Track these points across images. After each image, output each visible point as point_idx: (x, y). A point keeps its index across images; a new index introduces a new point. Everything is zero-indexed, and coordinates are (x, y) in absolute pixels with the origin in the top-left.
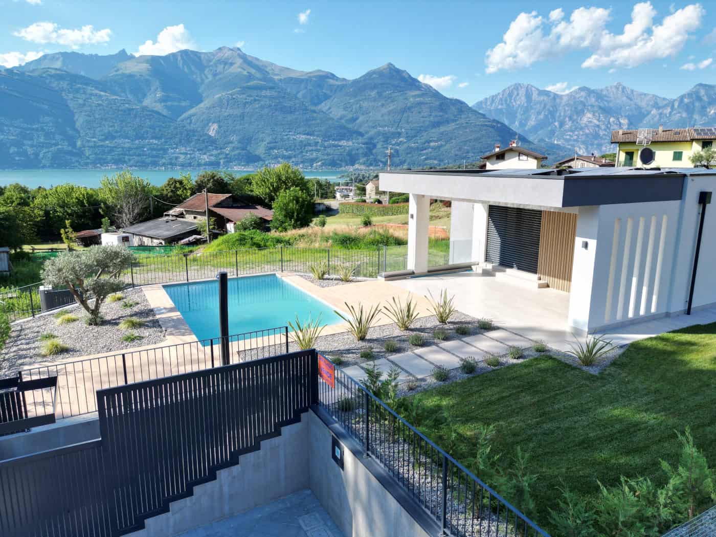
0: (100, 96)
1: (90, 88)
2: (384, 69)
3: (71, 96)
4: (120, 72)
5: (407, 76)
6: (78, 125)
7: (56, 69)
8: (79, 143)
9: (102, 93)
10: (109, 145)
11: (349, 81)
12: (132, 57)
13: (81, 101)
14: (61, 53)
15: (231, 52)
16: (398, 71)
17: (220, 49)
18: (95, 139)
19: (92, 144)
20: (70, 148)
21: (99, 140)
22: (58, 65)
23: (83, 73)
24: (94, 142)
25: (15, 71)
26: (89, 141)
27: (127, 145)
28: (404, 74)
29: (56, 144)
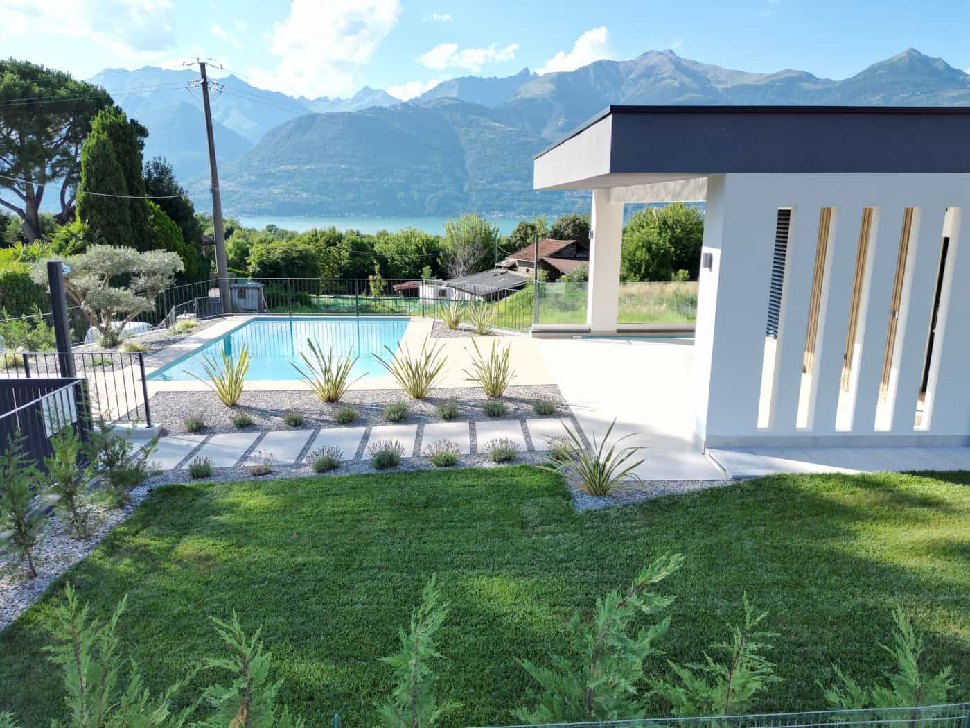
0: (495, 128)
1: (483, 119)
2: (901, 59)
3: (463, 130)
4: (519, 97)
5: (941, 67)
6: (467, 165)
7: (450, 99)
8: (466, 187)
9: (497, 125)
10: (498, 188)
11: (836, 82)
12: (535, 76)
13: (473, 136)
14: (458, 79)
15: (660, 56)
16: (926, 60)
17: (646, 54)
18: (482, 182)
19: (479, 188)
20: (456, 193)
21: (488, 183)
22: (453, 94)
23: (478, 102)
24: (483, 185)
25: (410, 104)
26: (476, 184)
27: (517, 188)
28: (937, 65)
29: (443, 188)
